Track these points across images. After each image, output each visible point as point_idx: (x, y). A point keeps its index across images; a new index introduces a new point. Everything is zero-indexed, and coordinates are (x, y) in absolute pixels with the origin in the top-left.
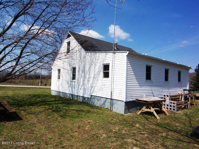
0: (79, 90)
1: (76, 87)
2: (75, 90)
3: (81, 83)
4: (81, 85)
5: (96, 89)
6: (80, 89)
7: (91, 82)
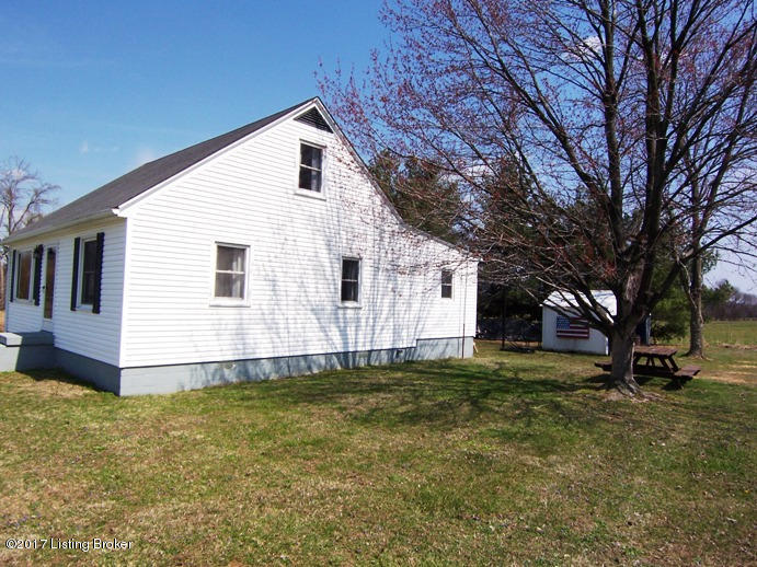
0: (377, 332)
1: (363, 324)
2: (361, 336)
3: (385, 313)
4: (384, 316)
5: (429, 323)
6: (382, 329)
7: (416, 306)
